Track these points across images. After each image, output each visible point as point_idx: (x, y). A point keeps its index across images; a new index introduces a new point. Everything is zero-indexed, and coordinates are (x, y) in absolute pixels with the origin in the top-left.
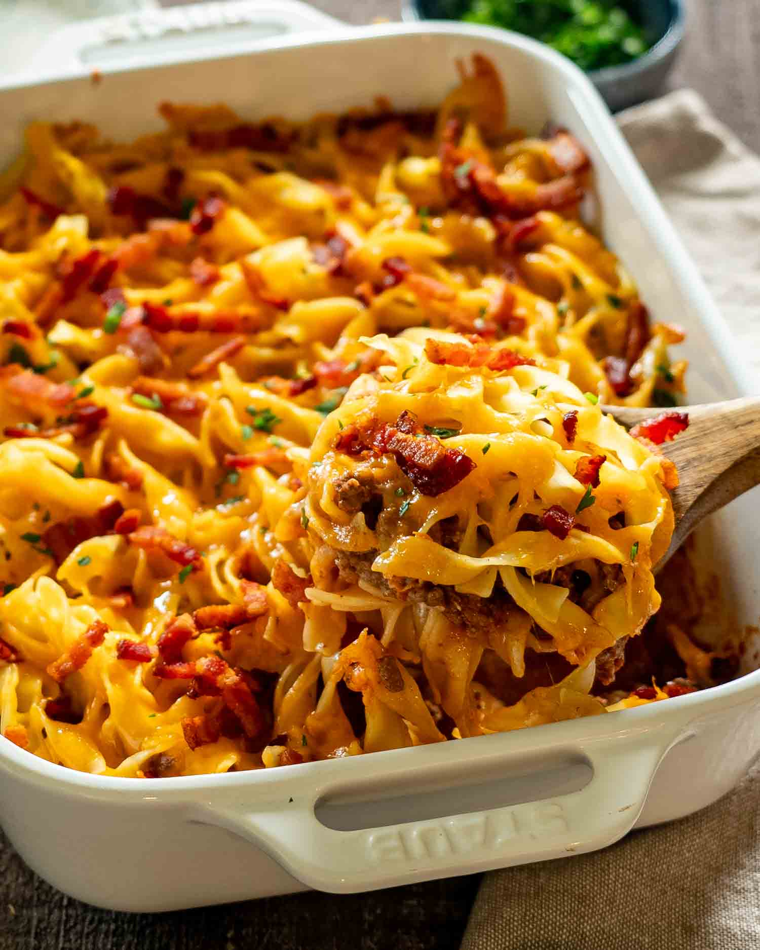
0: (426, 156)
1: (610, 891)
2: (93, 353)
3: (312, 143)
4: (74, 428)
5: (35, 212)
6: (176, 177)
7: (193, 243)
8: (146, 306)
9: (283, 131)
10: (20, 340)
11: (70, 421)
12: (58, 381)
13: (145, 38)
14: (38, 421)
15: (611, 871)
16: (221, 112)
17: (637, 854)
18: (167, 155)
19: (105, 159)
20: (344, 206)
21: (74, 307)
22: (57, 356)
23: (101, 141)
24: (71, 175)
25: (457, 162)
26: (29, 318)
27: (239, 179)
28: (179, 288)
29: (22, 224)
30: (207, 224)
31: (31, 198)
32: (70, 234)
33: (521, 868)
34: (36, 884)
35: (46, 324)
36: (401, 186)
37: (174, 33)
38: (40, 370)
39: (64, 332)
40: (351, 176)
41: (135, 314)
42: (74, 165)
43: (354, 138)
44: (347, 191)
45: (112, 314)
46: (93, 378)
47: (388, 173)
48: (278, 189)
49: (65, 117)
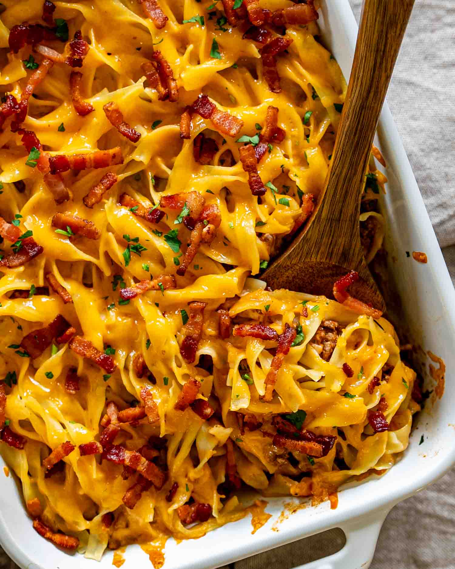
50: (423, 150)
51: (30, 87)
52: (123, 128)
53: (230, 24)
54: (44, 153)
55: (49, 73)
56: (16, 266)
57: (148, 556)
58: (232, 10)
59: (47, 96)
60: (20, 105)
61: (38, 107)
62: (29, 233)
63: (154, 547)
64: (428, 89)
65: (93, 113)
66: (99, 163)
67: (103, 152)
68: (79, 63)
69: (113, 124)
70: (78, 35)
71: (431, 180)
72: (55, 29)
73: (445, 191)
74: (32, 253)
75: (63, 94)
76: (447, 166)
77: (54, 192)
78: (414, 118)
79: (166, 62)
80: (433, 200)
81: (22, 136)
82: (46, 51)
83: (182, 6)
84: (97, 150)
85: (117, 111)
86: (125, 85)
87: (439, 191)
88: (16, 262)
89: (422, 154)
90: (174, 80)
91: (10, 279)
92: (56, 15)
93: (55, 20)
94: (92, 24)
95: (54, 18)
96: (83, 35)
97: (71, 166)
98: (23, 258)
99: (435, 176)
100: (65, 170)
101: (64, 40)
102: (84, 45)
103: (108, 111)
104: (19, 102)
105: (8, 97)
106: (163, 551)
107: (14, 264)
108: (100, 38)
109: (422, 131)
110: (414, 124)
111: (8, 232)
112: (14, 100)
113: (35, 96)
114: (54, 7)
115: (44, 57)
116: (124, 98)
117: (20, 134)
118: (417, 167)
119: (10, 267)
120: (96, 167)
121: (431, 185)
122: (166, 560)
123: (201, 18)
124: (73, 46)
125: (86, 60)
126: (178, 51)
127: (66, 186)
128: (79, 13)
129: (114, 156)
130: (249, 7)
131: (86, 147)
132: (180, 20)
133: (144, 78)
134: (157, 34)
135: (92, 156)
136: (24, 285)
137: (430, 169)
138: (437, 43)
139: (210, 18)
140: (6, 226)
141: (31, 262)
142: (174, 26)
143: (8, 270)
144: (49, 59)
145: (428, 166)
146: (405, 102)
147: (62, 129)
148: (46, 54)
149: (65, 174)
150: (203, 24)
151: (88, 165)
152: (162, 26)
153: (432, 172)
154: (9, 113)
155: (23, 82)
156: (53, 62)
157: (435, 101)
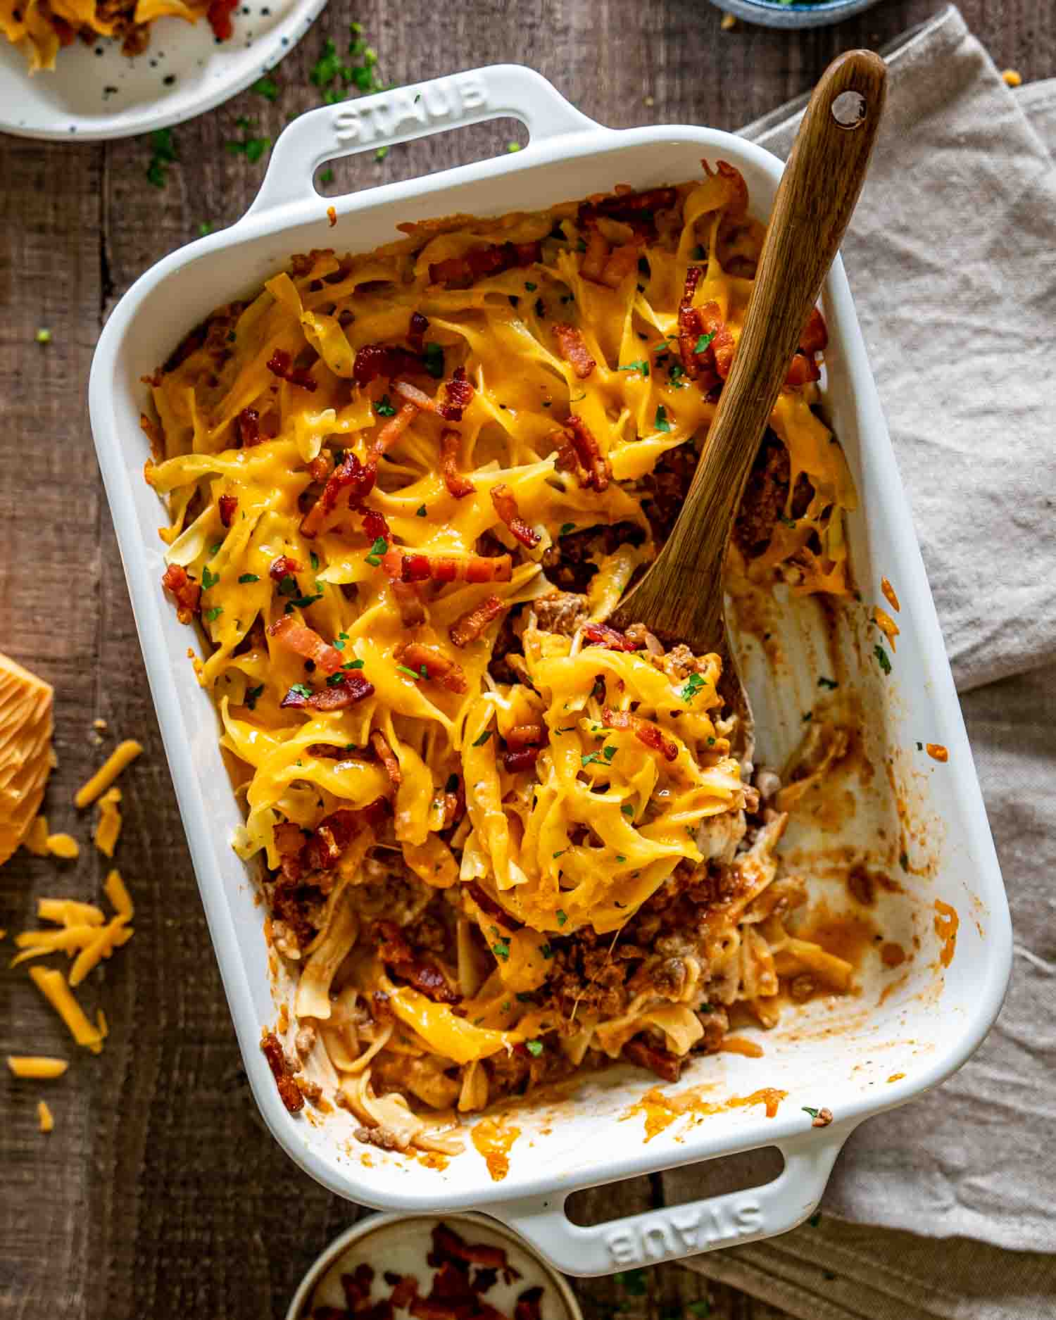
24: (317, 339)
28: (432, 489)
40: (591, 314)
42: (317, 324)
50: (942, 541)
51: (381, 444)
52: (516, 526)
53: (687, 375)
54: (394, 549)
55: (412, 426)
56: (330, 710)
57: (483, 1160)
58: (693, 354)
59: (407, 460)
60: (364, 469)
61: (390, 474)
62: (358, 664)
63: (494, 1148)
64: (947, 451)
65: (472, 495)
66: (475, 576)
67: (484, 560)
68: (455, 414)
69: (502, 517)
70: (459, 374)
71: (956, 584)
72: (424, 357)
73: (976, 601)
74: (357, 694)
75: (428, 459)
76: (979, 563)
77: (403, 608)
78: (927, 493)
79: (589, 433)
80: (959, 616)
81: (364, 517)
82: (408, 391)
83: (619, 344)
84: (475, 555)
85: (510, 499)
86: (524, 462)
87: (968, 601)
88: (333, 703)
89: (940, 546)
90: (601, 459)
91: (318, 726)
92: (427, 337)
93: (427, 344)
94: (480, 359)
95: (424, 341)
96: (466, 373)
97: (434, 573)
98: (343, 698)
99: (963, 580)
100: (424, 578)
101: (438, 375)
102: (467, 389)
103: (498, 497)
104: (363, 464)
105: (347, 456)
106: (508, 1155)
107: (328, 706)
108: (490, 381)
109: (940, 511)
110: (928, 502)
111: (325, 657)
112: (356, 460)
113: (386, 457)
114: (425, 325)
115: (404, 400)
116: (523, 480)
117: (361, 513)
118: (933, 565)
119: (320, 710)
120: (470, 581)
121: (955, 591)
122: (511, 1169)
123: (645, 365)
124: (450, 389)
125: (469, 412)
126: (608, 414)
127: (421, 601)
128: (464, 339)
129: (499, 569)
130: (718, 353)
131: (457, 548)
132: (613, 365)
133: (555, 455)
134: (577, 386)
135: (467, 564)
136: (339, 739)
137: (953, 568)
138: (960, 380)
139: (658, 365)
140: (324, 648)
141: (353, 707)
142: (604, 374)
143: (318, 714)
144: (414, 403)
145: (951, 563)
146: (915, 469)
147: (422, 512)
148: (410, 396)
149: (422, 583)
150: (646, 374)
151: (459, 575)
152: (585, 376)
153: (956, 572)
154: (347, 481)
155: (370, 435)
156: (419, 409)
157: (958, 466)
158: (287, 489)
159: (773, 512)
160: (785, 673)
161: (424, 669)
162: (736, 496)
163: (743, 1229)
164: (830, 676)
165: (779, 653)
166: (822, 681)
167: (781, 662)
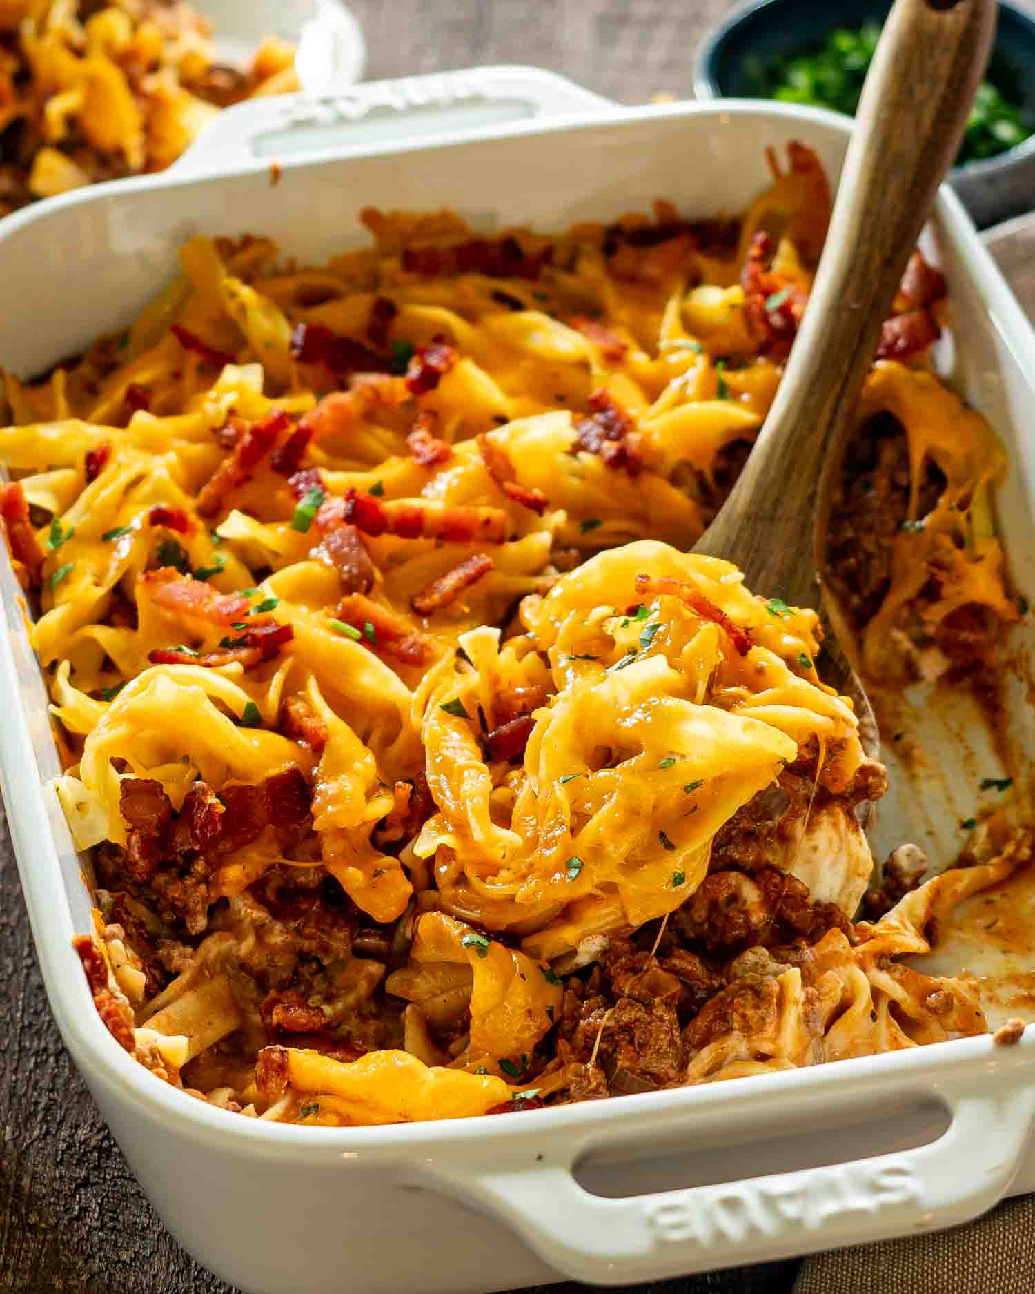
0: (725, 285)
1: (975, 1283)
2: (276, 554)
3: (570, 267)
4: (244, 653)
5: (194, 359)
6: (385, 311)
7: (410, 405)
8: (351, 495)
9: (530, 248)
10: (175, 534)
11: (240, 644)
12: (225, 591)
13: (342, 120)
14: (196, 644)
15: (977, 1255)
16: (446, 222)
17: (1011, 1232)
18: (374, 281)
19: (289, 285)
20: (615, 358)
21: (251, 493)
22: (226, 558)
23: (281, 262)
24: (243, 308)
25: (767, 293)
26: (188, 505)
27: (469, 315)
28: (393, 470)
29: (177, 376)
30: (430, 379)
31: (188, 341)
32: (240, 388)
33: (853, 1251)
34: (194, 1273)
35: (213, 513)
36: (691, 325)
37: (381, 112)
38: (202, 576)
39: (236, 525)
40: (623, 314)
41: (337, 506)
42: (247, 293)
43: (626, 257)
44: (619, 336)
45: (304, 505)
46: (275, 588)
47: (673, 307)
48: (526, 331)
49: (233, 230)
72: (390, 359)
132: (652, 353)
140: (220, 598)
158: (186, 462)
159: (892, 524)
160: (929, 777)
161: (370, 627)
162: (831, 425)
163: (885, 1198)
164: (1000, 776)
165: (916, 753)
166: (987, 784)
167: (923, 764)
